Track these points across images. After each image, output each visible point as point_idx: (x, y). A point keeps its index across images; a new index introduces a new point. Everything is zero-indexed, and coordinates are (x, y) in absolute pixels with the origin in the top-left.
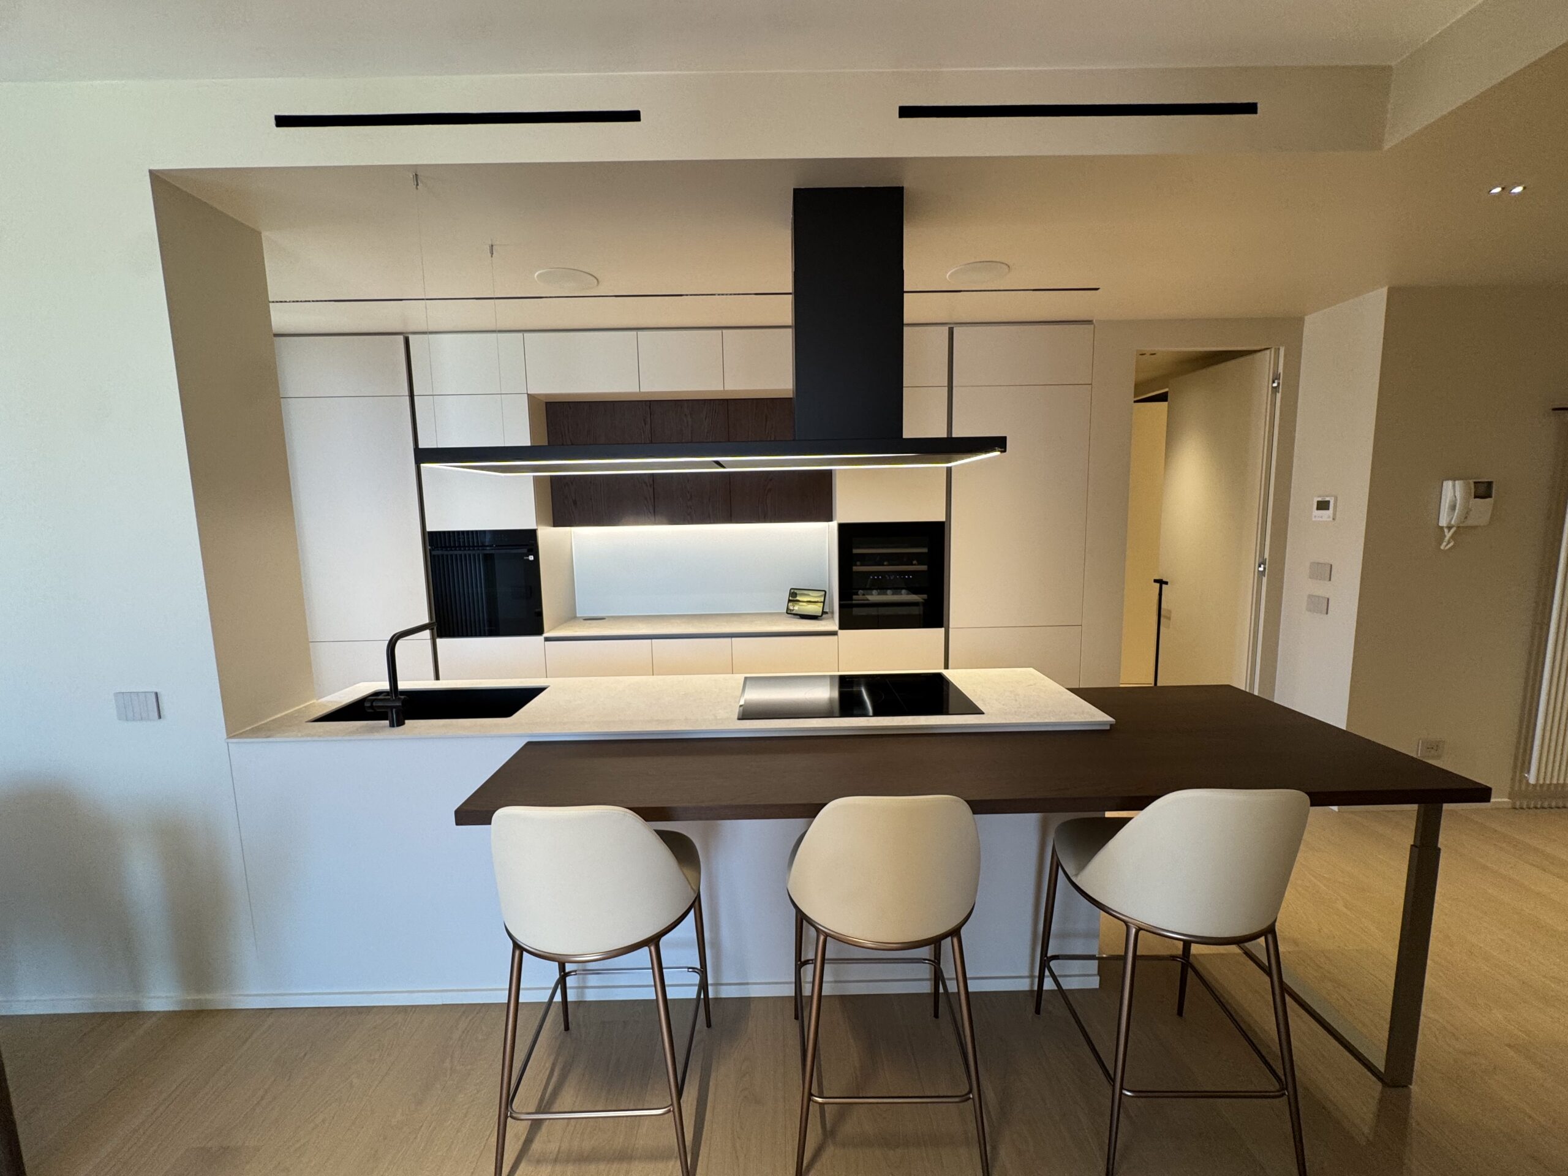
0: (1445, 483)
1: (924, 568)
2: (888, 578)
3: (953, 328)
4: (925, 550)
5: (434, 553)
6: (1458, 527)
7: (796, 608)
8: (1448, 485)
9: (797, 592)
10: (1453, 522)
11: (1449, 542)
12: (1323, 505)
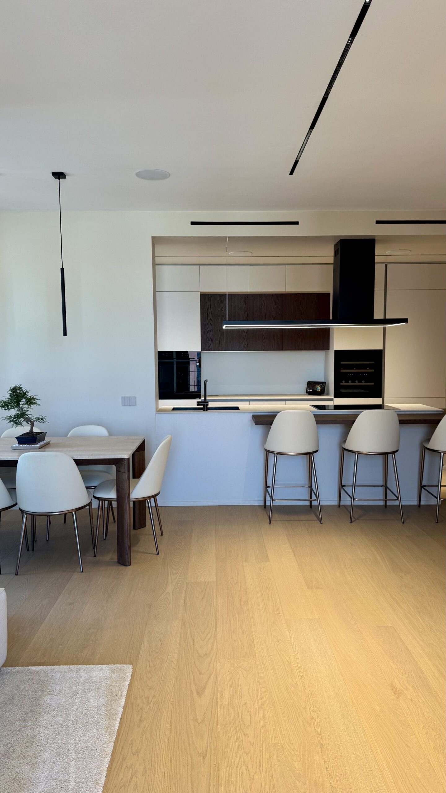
1: (373, 370)
2: (356, 375)
3: (387, 265)
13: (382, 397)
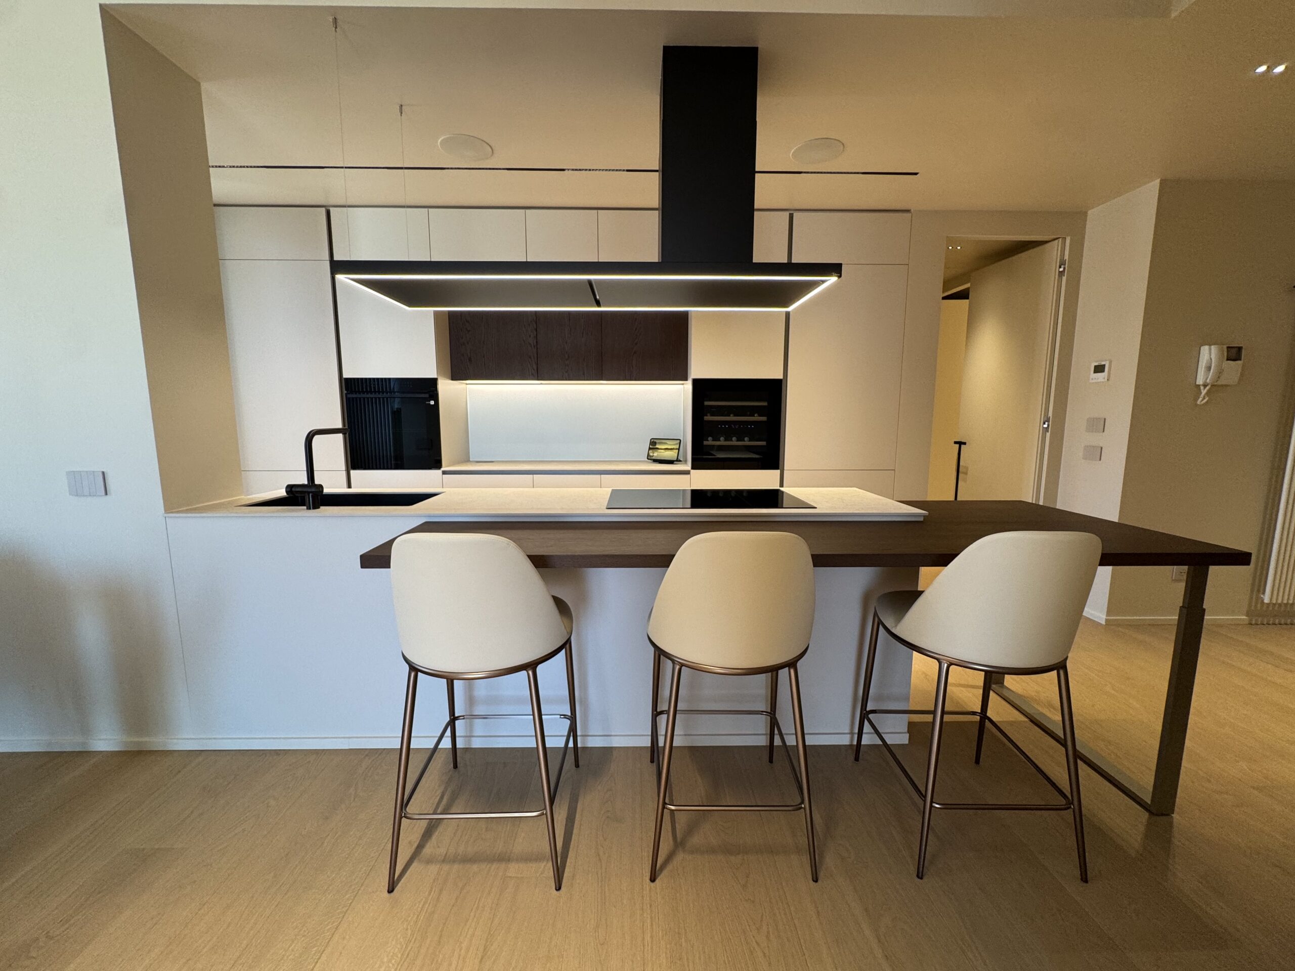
0: (1202, 348)
1: (764, 419)
2: (733, 427)
3: (793, 214)
4: (765, 404)
5: (349, 396)
6: (1212, 386)
7: (655, 454)
8: (1205, 350)
9: (657, 441)
10: (1208, 381)
11: (1204, 398)
12: (1099, 369)
13: (780, 468)
